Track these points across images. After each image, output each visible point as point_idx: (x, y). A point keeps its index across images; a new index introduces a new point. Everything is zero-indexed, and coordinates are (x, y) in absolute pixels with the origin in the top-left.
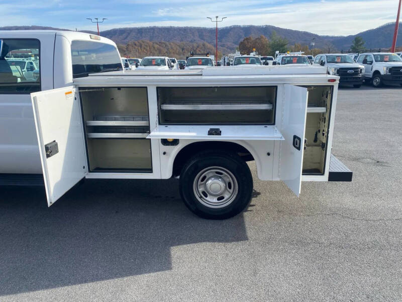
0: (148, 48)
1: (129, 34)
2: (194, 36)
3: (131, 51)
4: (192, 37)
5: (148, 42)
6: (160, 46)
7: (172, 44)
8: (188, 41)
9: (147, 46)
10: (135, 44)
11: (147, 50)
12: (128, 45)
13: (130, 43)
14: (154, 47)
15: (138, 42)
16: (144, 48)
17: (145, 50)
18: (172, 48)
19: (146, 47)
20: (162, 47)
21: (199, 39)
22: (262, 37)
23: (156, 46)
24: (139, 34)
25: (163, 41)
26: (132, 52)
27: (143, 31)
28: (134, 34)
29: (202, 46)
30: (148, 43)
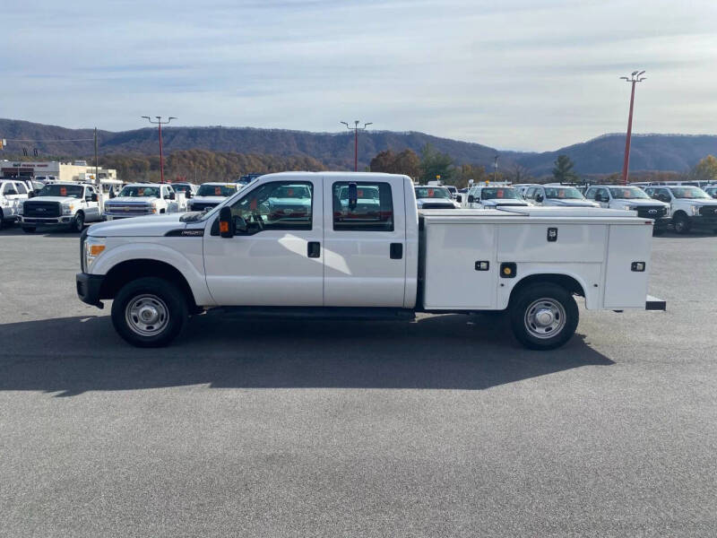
0: (208, 163)
1: (173, 137)
2: (289, 145)
3: (175, 167)
4: (286, 146)
5: (208, 152)
6: (228, 159)
7: (250, 156)
8: (278, 153)
9: (205, 160)
10: (185, 156)
11: (205, 167)
12: (172, 156)
13: (175, 154)
14: (218, 162)
15: (190, 152)
16: (200, 163)
17: (201, 166)
18: (250, 164)
19: (203, 162)
20: (233, 161)
21: (297, 150)
22: (408, 152)
23: (223, 160)
24: (190, 139)
25: (233, 152)
26: (178, 168)
27: (198, 133)
28: (182, 137)
29: (303, 162)
30: (207, 155)
